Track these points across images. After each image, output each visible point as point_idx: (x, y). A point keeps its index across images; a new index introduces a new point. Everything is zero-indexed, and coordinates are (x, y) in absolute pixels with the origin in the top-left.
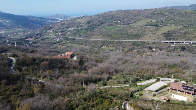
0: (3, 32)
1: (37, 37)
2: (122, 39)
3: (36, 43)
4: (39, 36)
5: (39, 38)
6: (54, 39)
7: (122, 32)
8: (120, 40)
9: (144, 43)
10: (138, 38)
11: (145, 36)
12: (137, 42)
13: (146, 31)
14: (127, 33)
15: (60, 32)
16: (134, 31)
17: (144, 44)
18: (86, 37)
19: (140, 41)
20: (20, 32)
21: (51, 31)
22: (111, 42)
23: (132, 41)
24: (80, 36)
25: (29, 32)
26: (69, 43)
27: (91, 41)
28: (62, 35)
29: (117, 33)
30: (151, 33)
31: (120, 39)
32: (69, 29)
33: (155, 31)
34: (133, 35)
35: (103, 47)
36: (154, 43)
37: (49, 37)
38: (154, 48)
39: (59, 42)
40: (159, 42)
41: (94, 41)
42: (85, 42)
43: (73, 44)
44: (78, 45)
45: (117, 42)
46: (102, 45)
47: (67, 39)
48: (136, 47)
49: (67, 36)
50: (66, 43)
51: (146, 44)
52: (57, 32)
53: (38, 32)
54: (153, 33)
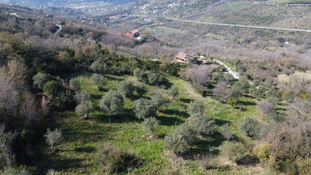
0: (84, 6)
1: (123, 15)
2: (241, 24)
3: (118, 22)
4: (126, 14)
5: (125, 16)
6: (144, 19)
7: (248, 12)
8: (237, 26)
9: (275, 31)
10: (269, 24)
11: (282, 21)
12: (264, 29)
13: (289, 12)
14: (255, 15)
15: (156, 9)
16: (268, 11)
17: (274, 33)
18: (188, 18)
19: (270, 28)
20: (104, 7)
21: (144, 7)
22: (222, 28)
23: (256, 28)
24: (181, 16)
25: (116, 8)
26: (162, 25)
27: (193, 24)
28: (158, 13)
29: (238, 14)
30: (294, 15)
31: (238, 24)
32: (170, 5)
33: (304, 14)
34: (262, 19)
35: (208, 35)
36: (293, 33)
37: (138, 16)
38: (289, 41)
39: (149, 24)
40: (302, 31)
41: (198, 25)
42: (183, 25)
43: (168, 27)
44: (174, 29)
45: (232, 29)
46: (208, 31)
47: (161, 20)
48: (259, 38)
49: (163, 16)
50: (158, 25)
51: (277, 33)
52: (151, 9)
53: (127, 8)
54: (297, 16)
